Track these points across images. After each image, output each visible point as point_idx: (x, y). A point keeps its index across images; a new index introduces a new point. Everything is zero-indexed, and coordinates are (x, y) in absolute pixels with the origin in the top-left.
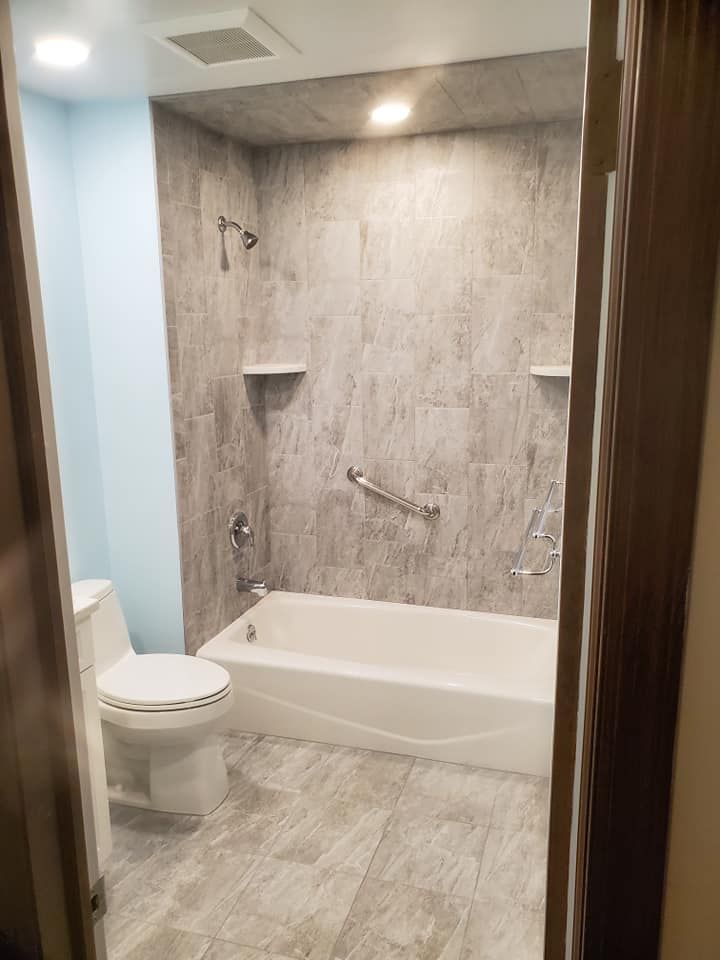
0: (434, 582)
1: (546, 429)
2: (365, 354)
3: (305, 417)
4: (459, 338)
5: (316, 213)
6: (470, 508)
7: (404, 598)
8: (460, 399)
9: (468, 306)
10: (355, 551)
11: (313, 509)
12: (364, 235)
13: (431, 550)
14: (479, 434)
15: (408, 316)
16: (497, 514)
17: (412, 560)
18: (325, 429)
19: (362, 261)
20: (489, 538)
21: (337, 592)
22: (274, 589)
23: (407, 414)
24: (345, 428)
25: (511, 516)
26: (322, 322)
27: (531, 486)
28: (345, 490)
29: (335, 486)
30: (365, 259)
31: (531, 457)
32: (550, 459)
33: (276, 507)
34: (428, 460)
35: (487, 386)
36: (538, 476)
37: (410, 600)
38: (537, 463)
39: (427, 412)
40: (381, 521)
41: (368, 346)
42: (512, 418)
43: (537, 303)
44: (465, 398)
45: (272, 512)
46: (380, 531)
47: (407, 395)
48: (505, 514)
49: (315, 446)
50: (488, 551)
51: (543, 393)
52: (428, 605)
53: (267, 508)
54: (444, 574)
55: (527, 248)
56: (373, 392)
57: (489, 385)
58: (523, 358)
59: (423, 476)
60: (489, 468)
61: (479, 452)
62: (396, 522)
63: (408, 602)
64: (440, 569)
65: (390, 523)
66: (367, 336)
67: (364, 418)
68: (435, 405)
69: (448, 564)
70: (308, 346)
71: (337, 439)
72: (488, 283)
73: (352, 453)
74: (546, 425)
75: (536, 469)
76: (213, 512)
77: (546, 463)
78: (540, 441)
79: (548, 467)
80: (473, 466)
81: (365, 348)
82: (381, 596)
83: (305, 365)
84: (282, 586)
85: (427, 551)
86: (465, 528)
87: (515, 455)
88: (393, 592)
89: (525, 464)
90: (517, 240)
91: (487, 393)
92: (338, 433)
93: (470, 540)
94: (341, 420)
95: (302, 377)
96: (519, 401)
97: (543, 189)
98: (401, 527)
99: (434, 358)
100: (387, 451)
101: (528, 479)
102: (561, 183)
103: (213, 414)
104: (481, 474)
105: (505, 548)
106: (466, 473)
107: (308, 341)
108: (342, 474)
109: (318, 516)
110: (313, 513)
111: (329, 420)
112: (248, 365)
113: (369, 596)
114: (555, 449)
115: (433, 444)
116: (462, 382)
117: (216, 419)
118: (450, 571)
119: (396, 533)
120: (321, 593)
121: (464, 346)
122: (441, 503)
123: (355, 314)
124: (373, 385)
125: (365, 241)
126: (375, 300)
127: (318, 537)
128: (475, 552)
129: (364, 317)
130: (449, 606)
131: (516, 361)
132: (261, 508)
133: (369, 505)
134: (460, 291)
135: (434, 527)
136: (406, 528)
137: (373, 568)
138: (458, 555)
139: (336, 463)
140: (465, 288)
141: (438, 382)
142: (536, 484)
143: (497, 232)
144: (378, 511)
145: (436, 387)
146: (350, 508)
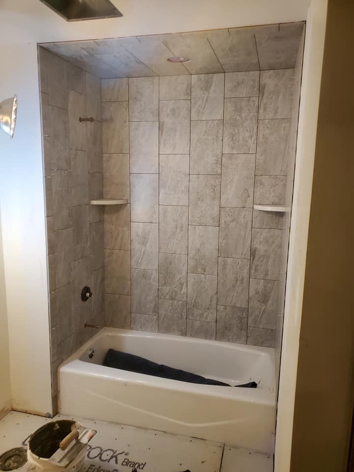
0: (197, 324)
1: (262, 240)
4: (214, 188)
5: (135, 116)
6: (219, 282)
7: (180, 333)
8: (214, 221)
9: (219, 171)
10: (152, 305)
12: (162, 129)
13: (196, 305)
14: (225, 241)
15: (185, 175)
16: (234, 286)
17: (185, 311)
18: (138, 235)
20: (229, 299)
21: (142, 329)
22: (105, 326)
23: (184, 229)
24: (149, 235)
25: (241, 288)
27: (253, 271)
29: (142, 268)
30: (162, 142)
31: (253, 255)
32: (264, 256)
33: (108, 279)
34: (195, 255)
35: (229, 215)
36: (257, 266)
38: (256, 258)
39: (195, 228)
40: (168, 288)
41: (163, 191)
42: (242, 233)
43: (258, 169)
44: (216, 221)
45: (106, 282)
46: (167, 294)
47: (184, 218)
48: (238, 287)
49: (132, 244)
50: (228, 307)
51: (260, 220)
52: (193, 337)
53: (103, 279)
54: (203, 319)
55: (253, 139)
56: (165, 216)
57: (230, 214)
58: (250, 200)
59: (192, 263)
60: (229, 261)
61: (221, 252)
62: (176, 289)
63: (182, 335)
64: (201, 317)
65: (173, 290)
66: (162, 185)
67: (160, 230)
68: (200, 224)
69: (205, 315)
70: (128, 189)
71: (144, 242)
72: (231, 158)
73: (152, 250)
74: (262, 237)
75: (256, 262)
77: (262, 259)
78: (258, 246)
79: (262, 261)
80: (220, 259)
81: (161, 192)
82: (167, 331)
84: (110, 325)
85: (194, 306)
86: (215, 294)
87: (244, 254)
88: (174, 329)
90: (247, 134)
91: (229, 219)
92: (145, 238)
93: (218, 300)
94: (147, 231)
95: (125, 206)
96: (247, 223)
97: (262, 106)
98: (179, 292)
99: (200, 198)
100: (172, 249)
101: (251, 267)
102: (272, 104)
103: (72, 228)
104: (225, 263)
105: (238, 305)
106: (216, 263)
107: (129, 187)
108: (146, 261)
109: (132, 285)
110: (129, 283)
111: (140, 230)
112: (94, 200)
113: (160, 330)
114: (266, 251)
115: (198, 246)
116: (215, 211)
117: (74, 231)
118: (206, 318)
119: (176, 295)
121: (216, 193)
122: (202, 279)
123: (156, 173)
124: (165, 211)
125: (162, 133)
126: (167, 165)
127: (132, 296)
128: (221, 307)
129: (161, 175)
130: (206, 338)
131: (246, 201)
132: (99, 279)
133: (161, 279)
134: (215, 162)
135: (198, 293)
136: (182, 293)
137: (163, 316)
138: (211, 309)
139: (143, 256)
140: (217, 160)
141: (202, 211)
142: (256, 270)
143: (236, 130)
144: (166, 283)
145: (200, 215)
146: (150, 281)
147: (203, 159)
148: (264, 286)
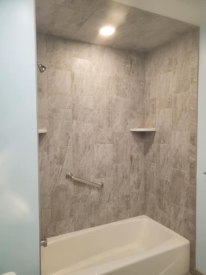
0: (102, 215)
2: (74, 125)
3: (45, 153)
4: (108, 119)
5: (52, 65)
6: (114, 181)
7: (90, 226)
8: (109, 141)
9: (111, 108)
10: (69, 211)
11: (49, 196)
12: (73, 77)
13: (100, 202)
14: (116, 153)
15: (90, 110)
16: (122, 182)
17: (93, 208)
18: (56, 157)
19: (72, 87)
20: (120, 191)
21: (61, 233)
23: (91, 148)
24: (65, 156)
26: (54, 111)
27: (132, 170)
28: (64, 184)
29: (60, 183)
30: (73, 86)
31: (131, 160)
32: (137, 159)
34: (99, 166)
35: (118, 136)
36: (133, 166)
37: (92, 225)
38: (133, 161)
39: (98, 146)
40: (81, 194)
41: (75, 122)
42: (125, 147)
43: (131, 108)
44: (111, 140)
46: (80, 199)
47: (91, 140)
48: (125, 181)
49: (50, 166)
50: (120, 197)
51: (134, 138)
52: (99, 225)
55: (128, 90)
56: (77, 140)
57: (118, 135)
58: (128, 126)
59: (97, 172)
60: (119, 165)
61: (116, 160)
62: (87, 194)
63: (92, 227)
64: (104, 209)
65: (85, 195)
66: (74, 118)
67: (74, 151)
68: (101, 143)
69: (107, 205)
70: (47, 121)
71: (61, 160)
72: (117, 100)
73: (68, 167)
74: (135, 148)
75: (133, 164)
78: (133, 154)
79: (136, 162)
80: (114, 165)
81: (74, 122)
82: (81, 228)
83: (46, 130)
86: (112, 190)
87: (127, 159)
88: (86, 224)
89: (130, 162)
90: (125, 87)
91: (118, 138)
93: (114, 194)
94: (63, 153)
95: (45, 135)
96: (127, 141)
97: (132, 71)
98: (89, 195)
99: (100, 127)
100: (83, 164)
101: (131, 168)
102: (136, 71)
104: (117, 167)
105: (125, 194)
106: (112, 168)
107: (47, 119)
108: (63, 176)
109: (52, 199)
110: (49, 198)
111: (58, 153)
113: (76, 230)
114: (138, 156)
115: (101, 159)
116: (110, 135)
118: (107, 208)
119: (87, 198)
120: (53, 236)
121: (110, 122)
122: (104, 182)
123: (69, 108)
124: (77, 136)
125: (73, 80)
126: (77, 103)
127: (51, 208)
128: (116, 198)
129: (73, 110)
130: (107, 223)
131: (126, 127)
133: (75, 188)
134: (109, 102)
135: (102, 192)
136: (91, 195)
137: (77, 217)
138: (110, 201)
139: (61, 173)
140: (110, 101)
141: (102, 135)
142: (133, 168)
143: (119, 83)
144: (80, 190)
145: (101, 137)
146: (67, 192)
147: (101, 100)
148: (137, 177)
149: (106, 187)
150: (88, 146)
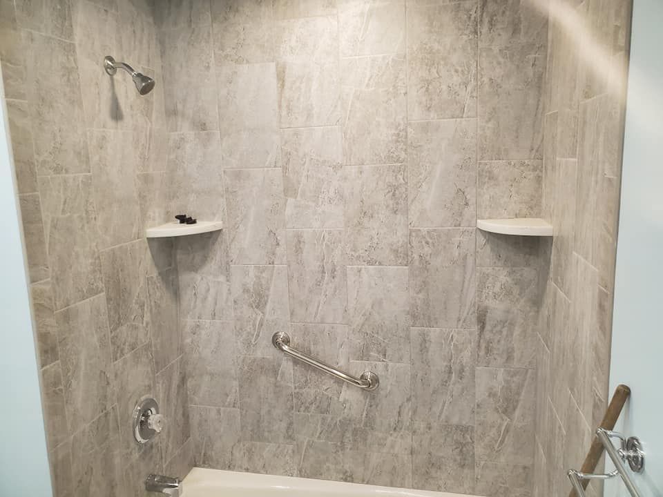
0: (375, 458)
1: (497, 289)
2: (289, 211)
3: (222, 279)
4: (393, 190)
5: (226, 56)
6: (414, 377)
7: (341, 476)
8: (397, 257)
9: (403, 155)
10: (284, 425)
11: (235, 379)
12: (281, 77)
13: (370, 423)
14: (420, 296)
15: (334, 167)
16: (445, 383)
17: (349, 435)
18: (246, 291)
19: (280, 106)
20: (436, 409)
21: (265, 469)
22: (196, 466)
23: (338, 273)
24: (268, 289)
25: (460, 386)
26: (238, 175)
27: (482, 353)
28: (269, 357)
29: (259, 355)
30: (284, 104)
31: (482, 321)
32: (503, 323)
33: (193, 377)
34: (363, 325)
35: (427, 243)
36: (489, 342)
37: (348, 477)
38: (488, 327)
39: (360, 271)
40: (312, 391)
41: (291, 200)
42: (457, 278)
43: (482, 149)
44: (402, 255)
45: (190, 383)
46: (311, 403)
47: (337, 252)
48: (454, 384)
49: (235, 309)
50: (435, 425)
51: (492, 250)
52: (367, 483)
53: (183, 380)
54: (385, 450)
55: (469, 88)
56: (298, 250)
57: (430, 241)
58: (469, 212)
59: (358, 341)
60: (434, 333)
62: (329, 394)
63: (346, 480)
64: (382, 445)
65: (323, 395)
66: (290, 190)
67: (290, 278)
68: (369, 263)
69: (389, 442)
70: (222, 201)
71: (259, 301)
72: (425, 128)
73: (278, 317)
74: (498, 285)
75: (487, 335)
76: (106, 415)
77: (499, 328)
78: (491, 303)
79: (501, 332)
80: (415, 331)
81: (289, 201)
82: (316, 473)
83: (221, 222)
84: (204, 463)
85: (366, 425)
86: (408, 400)
87: (463, 318)
88: (328, 469)
89: (475, 329)
90: (456, 79)
91: (427, 250)
92: (259, 295)
93: (415, 412)
94: (264, 282)
95: (219, 235)
96: (465, 258)
97: (486, 20)
98: (336, 399)
99: (366, 213)
100: (316, 313)
101: (479, 346)
102: (507, 13)
103: (103, 294)
104: (424, 341)
105: (455, 420)
106: (408, 338)
107: (222, 196)
108: (265, 341)
109: (241, 386)
110: (235, 383)
111: (250, 280)
112: (151, 227)
113: (302, 473)
114: (508, 312)
115: (368, 306)
116: (399, 237)
117: (109, 299)
118: (392, 447)
119: (329, 405)
120: (247, 470)
121: (399, 199)
122: (380, 371)
123: (275, 166)
124: (299, 241)
125: (283, 86)
126: (296, 150)
127: (242, 409)
128: (420, 425)
129: (285, 169)
130: (392, 484)
131: (461, 215)
132: (176, 381)
133: (298, 374)
134: (395, 138)
135: (373, 398)
136: (341, 399)
137: (305, 444)
138: (401, 429)
139: (259, 329)
140: (398, 134)
141: (372, 238)
142: (488, 350)
143: (434, 71)
144: (309, 381)
145: (369, 244)
146: (276, 378)
147: (369, 133)
148: (505, 380)
149: (389, 387)
150: (328, 267)
